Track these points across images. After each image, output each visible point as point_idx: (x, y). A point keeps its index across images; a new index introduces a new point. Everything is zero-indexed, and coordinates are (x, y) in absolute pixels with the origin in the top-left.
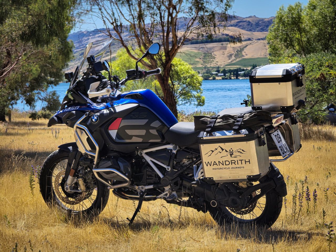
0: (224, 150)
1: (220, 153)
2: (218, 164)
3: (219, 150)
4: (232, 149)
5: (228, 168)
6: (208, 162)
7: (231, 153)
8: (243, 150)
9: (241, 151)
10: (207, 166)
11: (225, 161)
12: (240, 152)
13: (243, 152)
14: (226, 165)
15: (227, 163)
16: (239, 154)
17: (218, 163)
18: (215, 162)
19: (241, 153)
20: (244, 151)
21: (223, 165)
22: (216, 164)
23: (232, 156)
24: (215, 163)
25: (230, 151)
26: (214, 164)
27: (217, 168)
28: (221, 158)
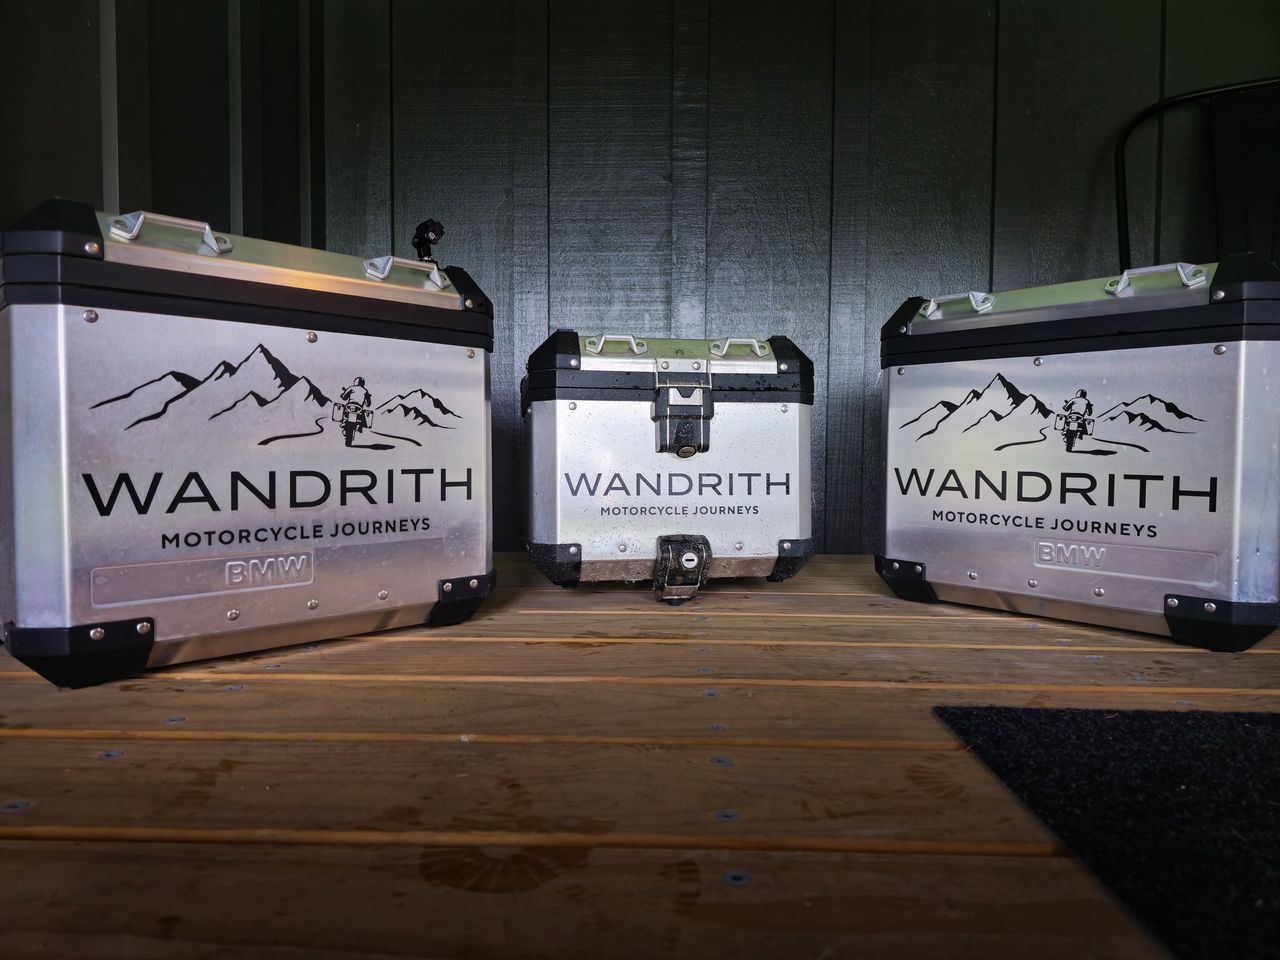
0: (1029, 404)
2: (970, 489)
6: (914, 472)
7: (1074, 426)
11: (1021, 475)
13: (1167, 419)
14: (1020, 498)
17: (969, 485)
18: (952, 472)
19: (1155, 424)
20: (1181, 415)
21: (1002, 496)
22: (960, 488)
23: (1078, 444)
24: (952, 483)
25: (1068, 408)
26: (944, 487)
27: (961, 514)
28: (999, 449)
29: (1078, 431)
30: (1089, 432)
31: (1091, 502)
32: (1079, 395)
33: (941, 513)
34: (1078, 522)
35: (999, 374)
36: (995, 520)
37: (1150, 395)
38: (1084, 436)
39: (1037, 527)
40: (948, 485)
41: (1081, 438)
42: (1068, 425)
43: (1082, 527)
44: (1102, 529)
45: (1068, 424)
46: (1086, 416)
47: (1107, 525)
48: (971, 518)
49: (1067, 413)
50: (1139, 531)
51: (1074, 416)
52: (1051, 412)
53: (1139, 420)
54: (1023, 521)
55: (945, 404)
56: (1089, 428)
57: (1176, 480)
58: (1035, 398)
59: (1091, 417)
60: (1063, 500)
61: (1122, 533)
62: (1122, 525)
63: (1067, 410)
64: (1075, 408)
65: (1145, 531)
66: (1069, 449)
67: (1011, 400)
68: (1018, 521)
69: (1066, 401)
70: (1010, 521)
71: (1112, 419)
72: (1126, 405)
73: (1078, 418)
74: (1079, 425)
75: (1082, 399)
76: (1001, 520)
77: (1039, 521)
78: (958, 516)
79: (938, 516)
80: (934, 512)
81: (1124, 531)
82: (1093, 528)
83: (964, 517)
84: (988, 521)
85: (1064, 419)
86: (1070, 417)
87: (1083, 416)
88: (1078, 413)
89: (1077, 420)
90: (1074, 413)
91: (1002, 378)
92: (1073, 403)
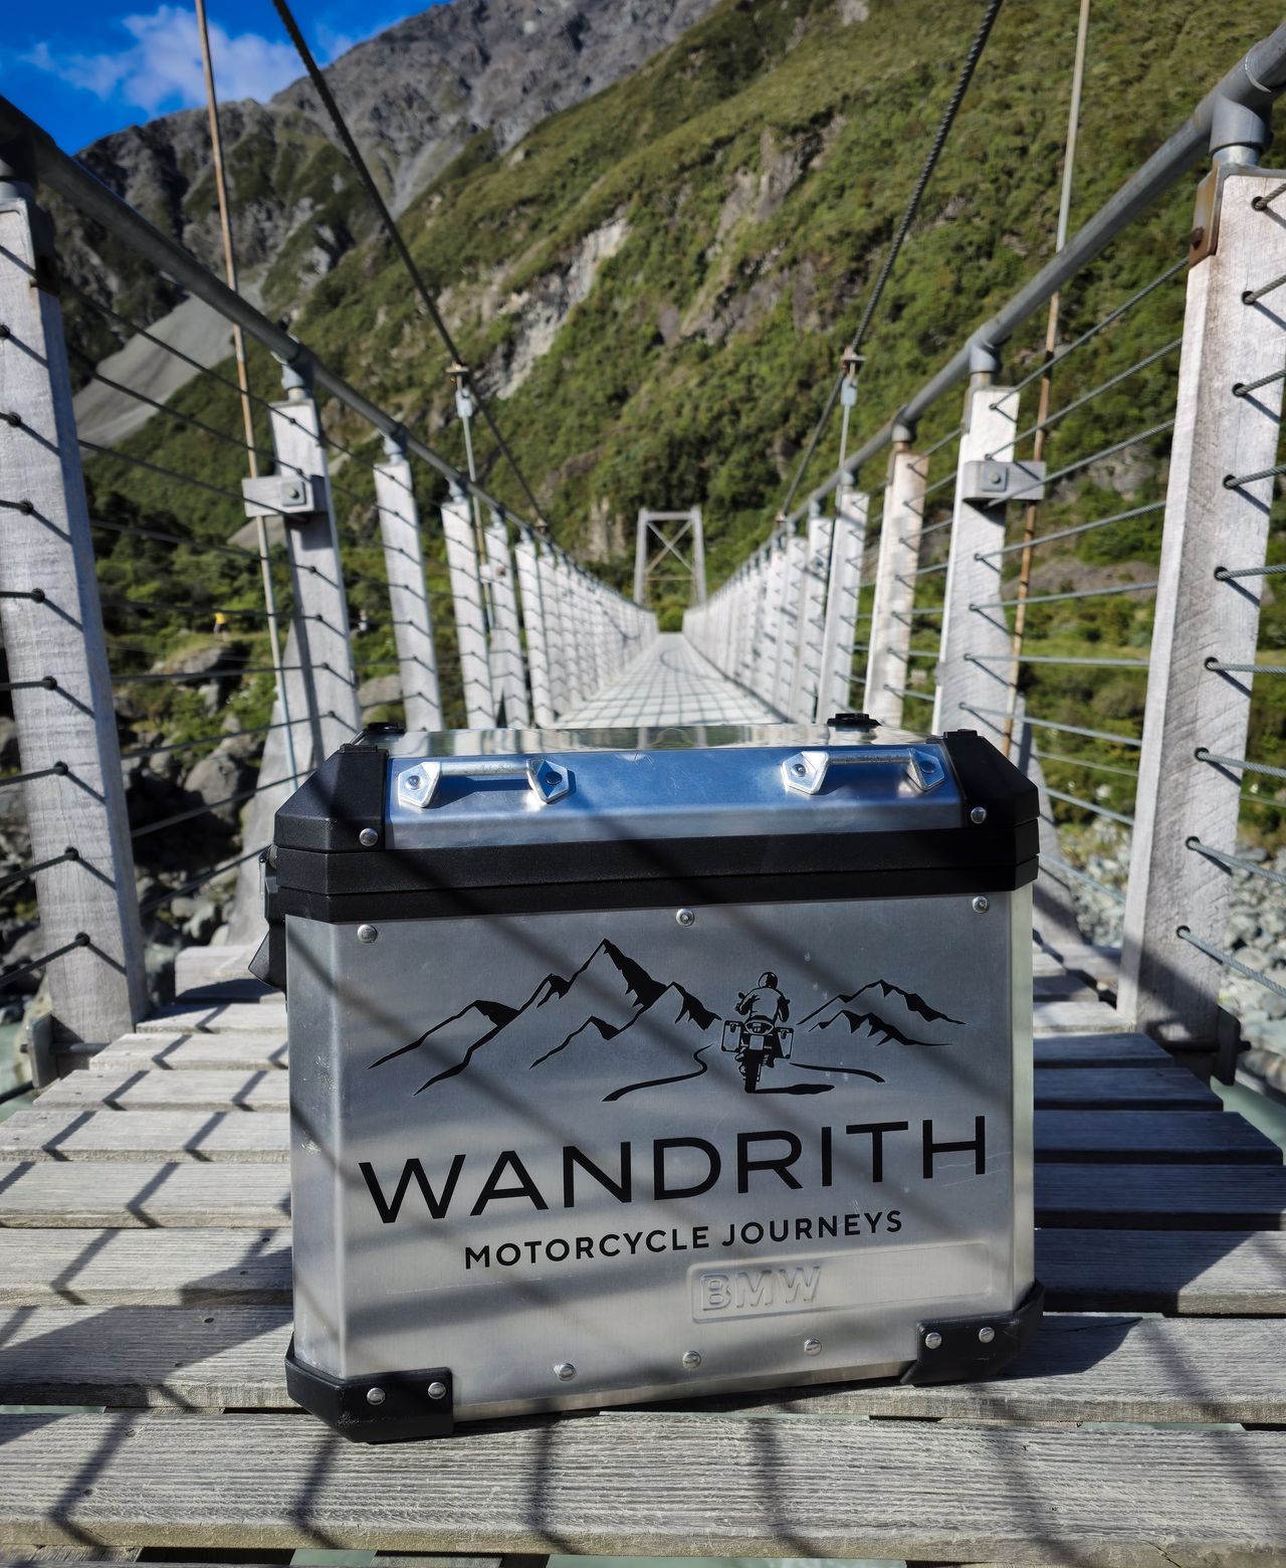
29: (765, 1051)
30: (785, 1052)
31: (793, 1184)
32: (763, 983)
33: (486, 1250)
34: (772, 1224)
35: (606, 942)
36: (610, 1246)
37: (881, 982)
38: (776, 1061)
39: (696, 1245)
40: (500, 1186)
41: (771, 1064)
42: (747, 1041)
43: (779, 1233)
44: (814, 1231)
45: (746, 1038)
46: (778, 1023)
47: (822, 1222)
48: (557, 1251)
49: (744, 1019)
50: (873, 1224)
51: (757, 1024)
52: (714, 1016)
53: (866, 1026)
54: (667, 1241)
55: (488, 1008)
56: (785, 1047)
57: (928, 1126)
58: (681, 989)
59: (786, 1025)
60: (743, 1187)
61: (848, 1233)
62: (847, 1217)
63: (743, 1012)
64: (758, 1009)
65: (884, 1223)
66: (750, 1087)
67: (633, 995)
68: (657, 1241)
69: (741, 995)
70: (642, 1244)
71: (823, 1025)
72: (846, 999)
73: (764, 1027)
74: (767, 1041)
75: (769, 991)
76: (623, 1245)
77: (699, 1233)
78: (526, 1252)
79: (477, 1258)
80: (469, 1252)
81: (851, 1229)
82: (799, 1231)
83: (540, 1250)
84: (595, 1250)
85: (738, 1029)
86: (750, 1026)
87: (773, 1022)
88: (764, 1018)
89: (763, 1031)
90: (758, 1017)
91: (611, 949)
92: (753, 999)
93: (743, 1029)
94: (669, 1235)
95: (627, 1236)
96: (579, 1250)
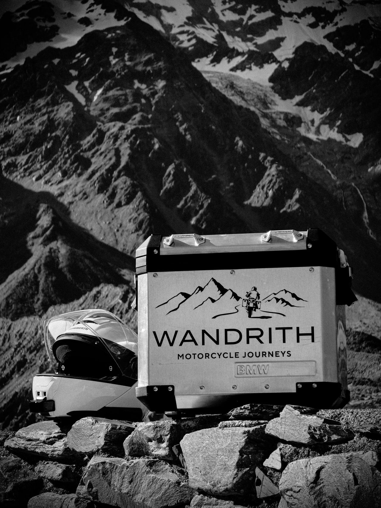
0: (229, 294)
1: (213, 301)
2: (199, 341)
3: (212, 291)
4: (255, 289)
5: (233, 355)
6: (165, 333)
7: (251, 305)
8: (294, 295)
9: (288, 298)
10: (160, 345)
11: (226, 331)
12: (283, 301)
13: (293, 301)
14: (227, 343)
15: (233, 337)
16: (280, 307)
17: (198, 338)
18: (189, 332)
19: (288, 303)
20: (298, 299)
21: (217, 342)
22: (193, 340)
23: (254, 314)
24: (189, 337)
25: (248, 295)
26: (184, 340)
27: (194, 354)
28: (215, 317)
29: (253, 307)
30: (259, 307)
31: (261, 342)
32: (253, 289)
33: (183, 355)
34: (256, 353)
35: (212, 278)
36: (214, 356)
37: (285, 290)
38: (257, 310)
39: (236, 357)
40: (186, 339)
41: (255, 310)
43: (258, 355)
44: (267, 355)
45: (248, 304)
46: (257, 300)
47: (269, 353)
48: (200, 356)
49: (248, 298)
50: (283, 354)
51: (251, 300)
53: (280, 301)
55: (184, 294)
57: (298, 329)
58: (232, 291)
59: (259, 300)
60: (248, 342)
62: (276, 352)
63: (248, 297)
64: (251, 296)
65: (286, 354)
66: (250, 316)
67: (220, 292)
68: (226, 355)
69: (247, 292)
70: (222, 356)
71: (269, 301)
72: (275, 294)
73: (253, 301)
74: (254, 304)
75: (254, 292)
76: (217, 356)
77: (237, 354)
78: (193, 356)
79: (181, 357)
80: (179, 355)
81: (277, 355)
82: (263, 355)
83: (196, 356)
84: (210, 356)
85: (246, 301)
86: (250, 300)
87: (256, 300)
88: (253, 298)
89: (253, 302)
90: (251, 298)
91: (214, 280)
92: (250, 294)
93: (248, 301)
94: (229, 354)
95: (218, 353)
96: (206, 356)
